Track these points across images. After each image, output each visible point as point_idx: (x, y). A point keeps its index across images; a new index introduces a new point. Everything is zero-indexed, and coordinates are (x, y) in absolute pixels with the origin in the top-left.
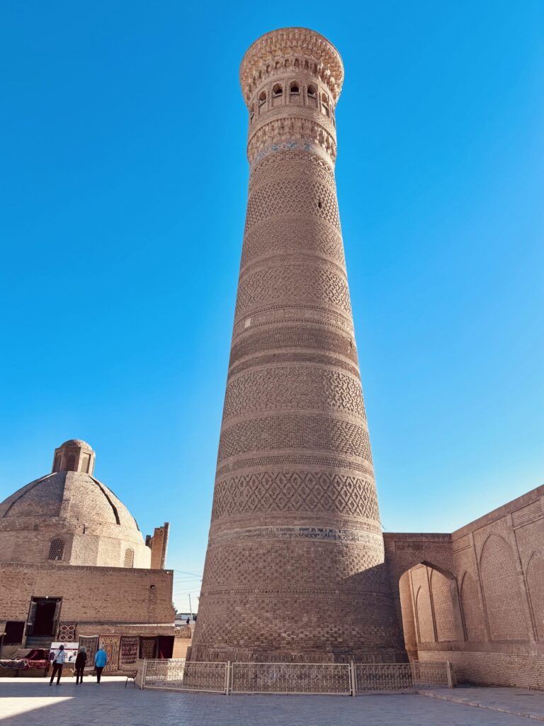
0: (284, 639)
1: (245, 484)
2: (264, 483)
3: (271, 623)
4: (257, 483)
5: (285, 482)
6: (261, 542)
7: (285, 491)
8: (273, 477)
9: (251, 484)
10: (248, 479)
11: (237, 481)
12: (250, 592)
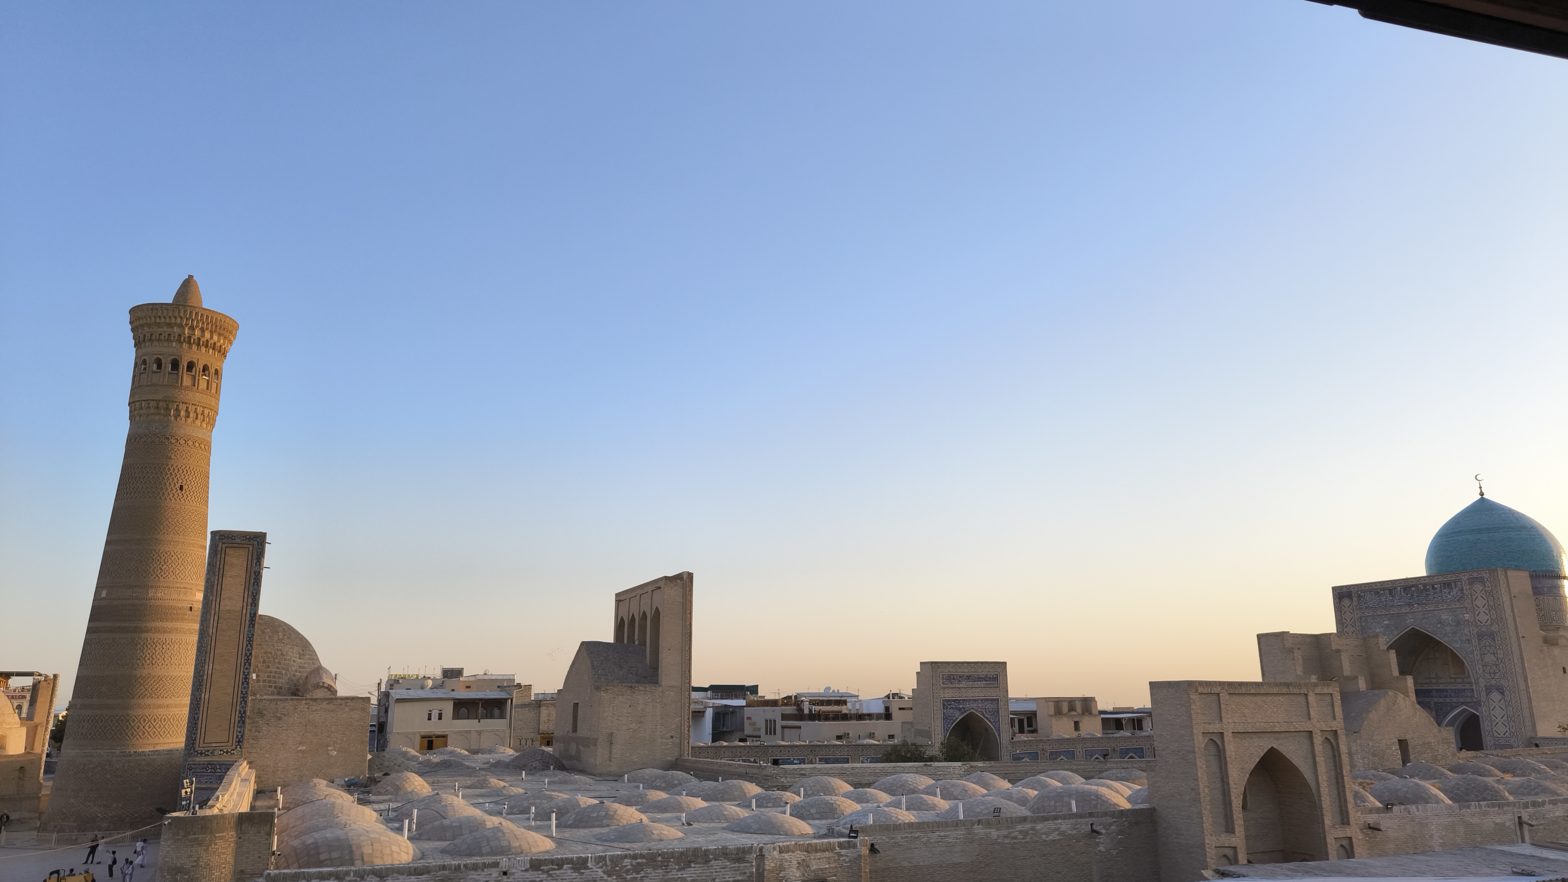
0: (99, 817)
1: (86, 721)
2: (99, 723)
3: (92, 808)
4: (94, 721)
5: (114, 722)
7: (113, 728)
8: (106, 718)
9: (90, 722)
10: (88, 718)
11: (81, 718)
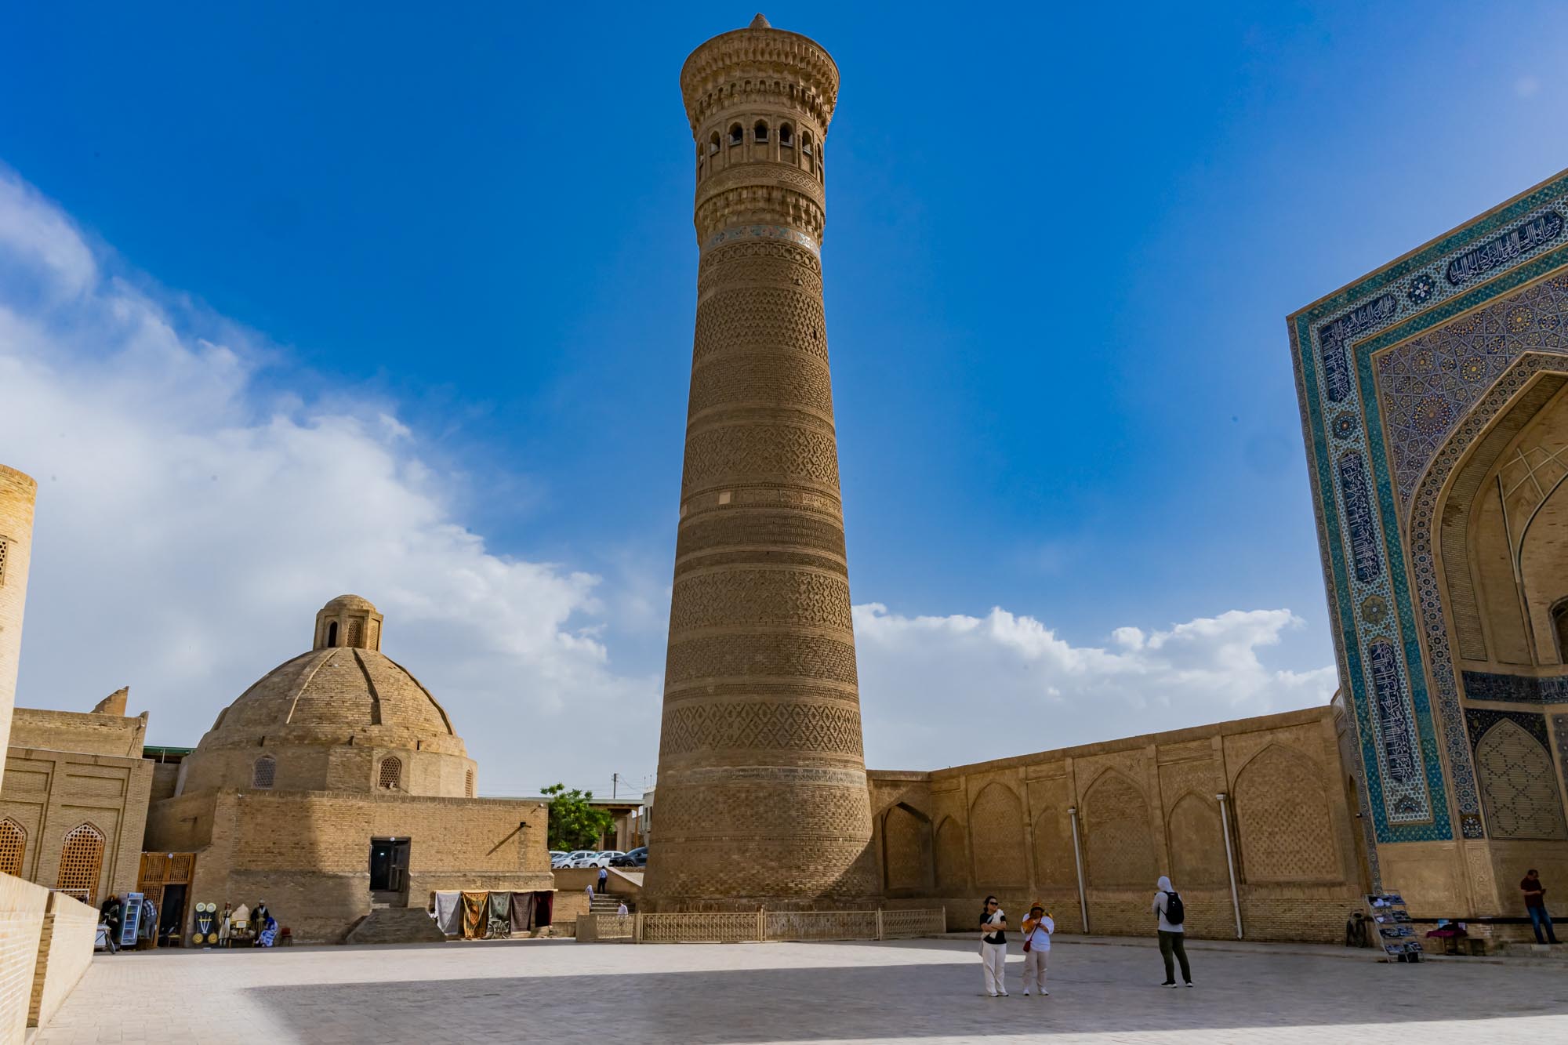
2: (761, 715)
4: (751, 714)
6: (759, 783)
12: (751, 838)
